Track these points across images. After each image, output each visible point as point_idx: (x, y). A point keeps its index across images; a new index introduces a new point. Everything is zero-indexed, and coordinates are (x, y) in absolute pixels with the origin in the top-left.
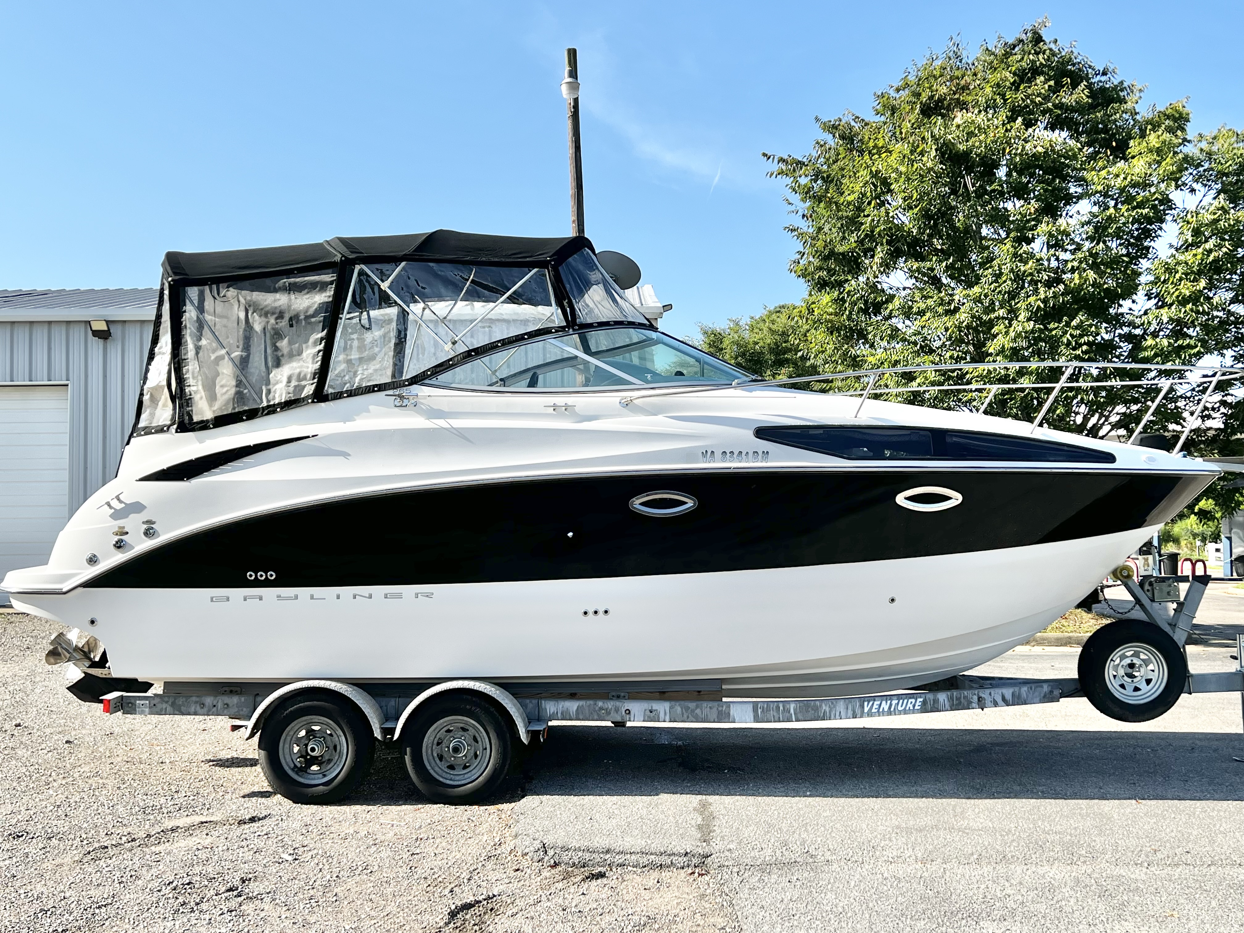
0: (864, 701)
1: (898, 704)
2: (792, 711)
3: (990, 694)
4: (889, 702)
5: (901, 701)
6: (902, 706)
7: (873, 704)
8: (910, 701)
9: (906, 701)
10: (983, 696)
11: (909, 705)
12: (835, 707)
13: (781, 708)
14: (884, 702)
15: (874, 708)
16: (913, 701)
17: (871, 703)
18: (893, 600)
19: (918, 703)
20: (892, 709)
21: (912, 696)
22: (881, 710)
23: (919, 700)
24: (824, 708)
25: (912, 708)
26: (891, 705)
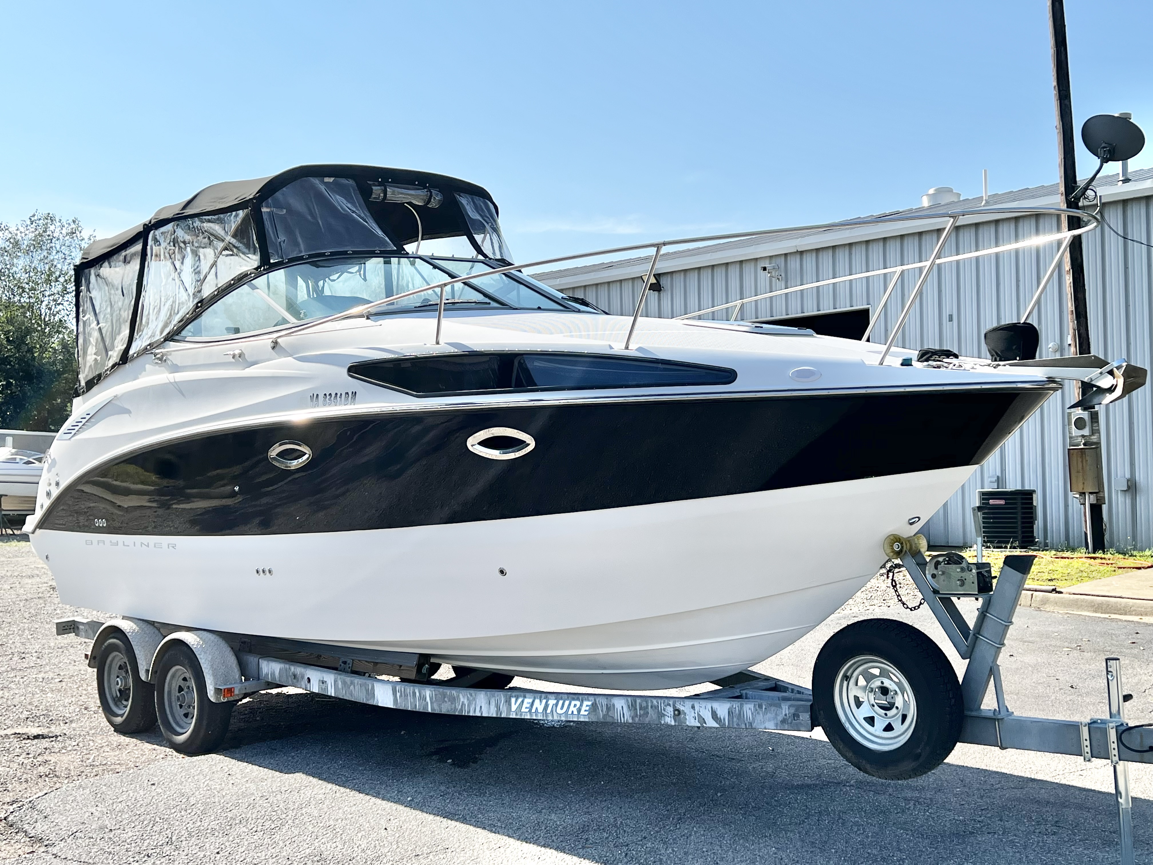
0: (510, 697)
1: (556, 705)
2: (428, 699)
3: (693, 707)
4: (544, 701)
5: (561, 702)
6: (562, 708)
7: (523, 702)
8: (573, 703)
9: (567, 703)
10: (682, 708)
11: (572, 708)
12: (474, 699)
13: (417, 694)
14: (537, 701)
15: (524, 706)
16: (578, 703)
17: (520, 700)
18: (502, 572)
19: (584, 708)
20: (549, 711)
21: (575, 697)
22: (533, 710)
23: (586, 703)
24: (462, 700)
25: (575, 712)
26: (546, 706)
